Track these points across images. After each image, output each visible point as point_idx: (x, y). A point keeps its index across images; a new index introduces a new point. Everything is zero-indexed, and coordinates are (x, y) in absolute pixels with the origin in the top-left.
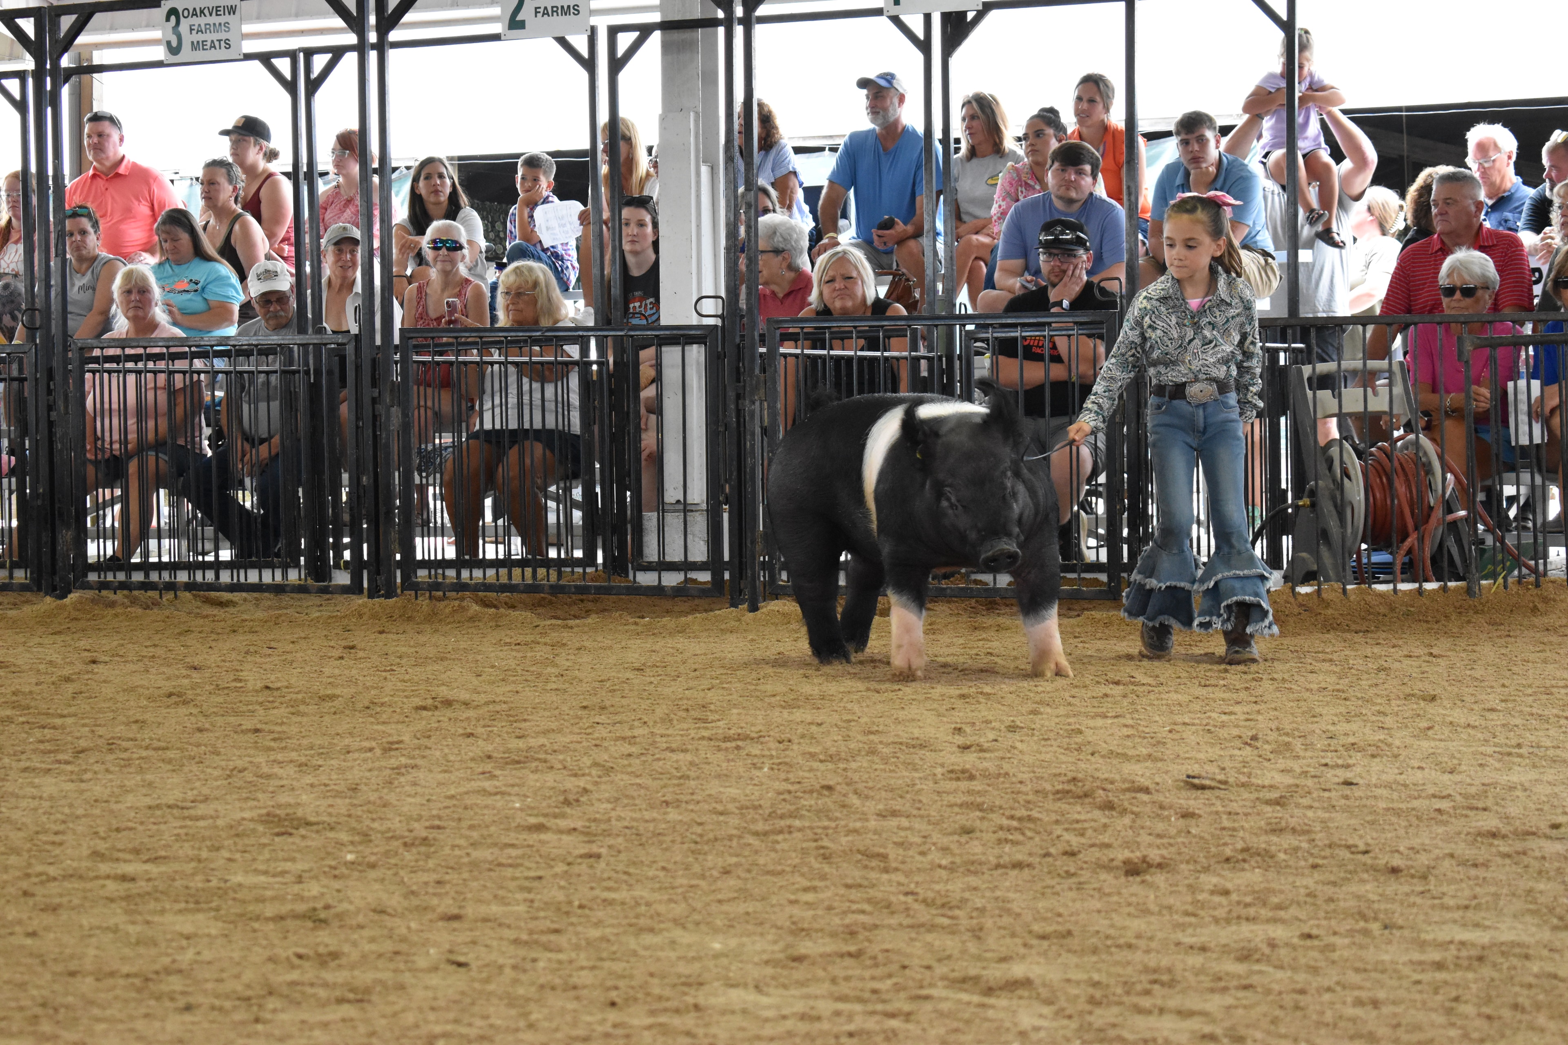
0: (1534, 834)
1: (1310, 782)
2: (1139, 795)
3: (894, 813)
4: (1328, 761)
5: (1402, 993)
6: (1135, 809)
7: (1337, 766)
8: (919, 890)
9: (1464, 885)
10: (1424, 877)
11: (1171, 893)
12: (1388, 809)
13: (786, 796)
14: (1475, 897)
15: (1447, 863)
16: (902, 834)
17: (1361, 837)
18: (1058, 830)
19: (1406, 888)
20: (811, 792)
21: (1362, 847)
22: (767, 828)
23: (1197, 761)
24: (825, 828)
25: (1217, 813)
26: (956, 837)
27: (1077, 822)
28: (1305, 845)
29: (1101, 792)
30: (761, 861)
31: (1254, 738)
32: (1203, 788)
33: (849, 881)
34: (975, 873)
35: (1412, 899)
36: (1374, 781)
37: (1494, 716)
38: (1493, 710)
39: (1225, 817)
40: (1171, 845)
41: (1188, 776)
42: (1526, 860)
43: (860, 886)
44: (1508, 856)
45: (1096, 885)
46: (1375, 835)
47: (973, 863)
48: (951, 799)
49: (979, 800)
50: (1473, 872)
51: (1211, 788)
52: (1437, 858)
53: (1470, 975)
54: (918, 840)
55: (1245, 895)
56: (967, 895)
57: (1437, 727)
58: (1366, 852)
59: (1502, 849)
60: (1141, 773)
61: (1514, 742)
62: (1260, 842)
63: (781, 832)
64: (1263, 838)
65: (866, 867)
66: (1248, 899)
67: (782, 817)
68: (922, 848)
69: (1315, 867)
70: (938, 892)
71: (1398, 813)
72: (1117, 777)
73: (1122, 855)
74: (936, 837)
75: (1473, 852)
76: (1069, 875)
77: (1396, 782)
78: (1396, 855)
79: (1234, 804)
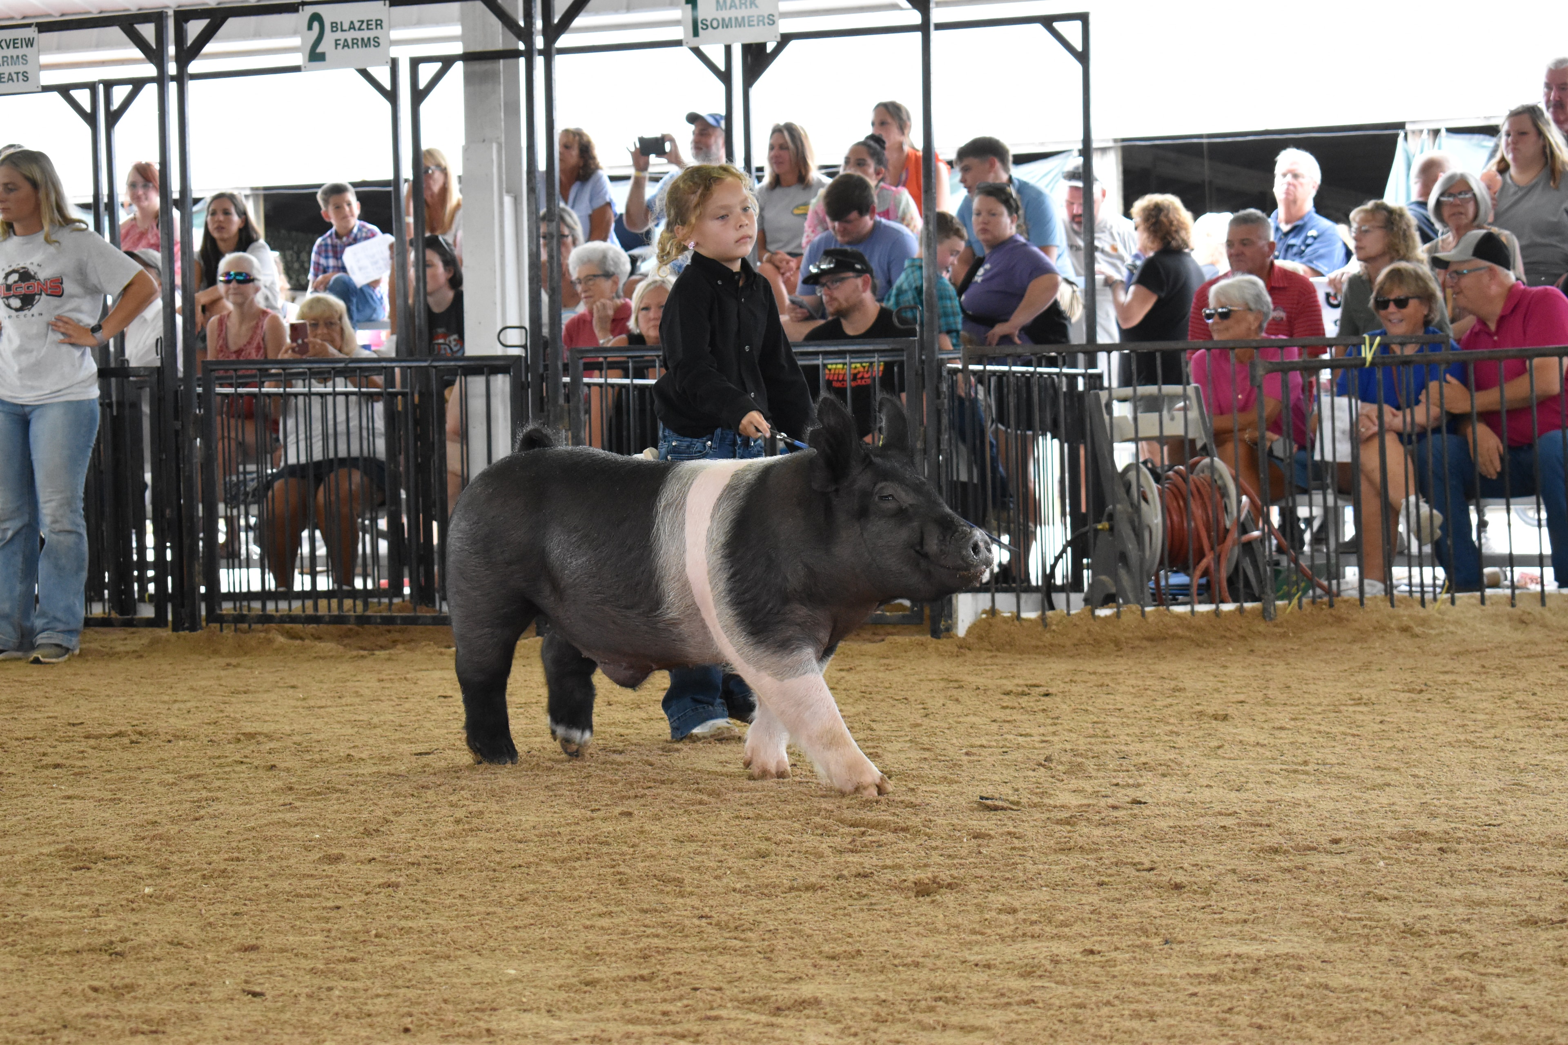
0: (1315, 849)
1: (1100, 802)
2: (932, 817)
3: (692, 839)
4: (1119, 781)
5: (1178, 1005)
6: (928, 831)
7: (1128, 785)
8: (713, 914)
9: (1244, 900)
10: (1206, 893)
11: (960, 912)
12: (1174, 827)
13: (585, 823)
15: (1229, 879)
16: (699, 858)
17: (1147, 854)
19: (1189, 904)
20: (610, 819)
21: (1147, 865)
22: (565, 855)
23: (992, 783)
24: (623, 854)
25: (1008, 833)
26: (751, 861)
27: (871, 844)
28: (1092, 863)
29: (895, 814)
30: (559, 888)
31: (1048, 759)
32: (996, 809)
33: (645, 906)
34: (769, 896)
35: (1193, 914)
36: (1163, 799)
37: (1283, 734)
38: (1282, 728)
39: (1015, 837)
40: (962, 865)
41: (982, 798)
42: (1305, 874)
43: (656, 911)
44: (1289, 871)
45: (887, 906)
46: (1160, 852)
47: (767, 886)
50: (1254, 887)
51: (1003, 809)
52: (1220, 874)
53: (1245, 987)
54: (713, 864)
55: (1032, 913)
56: (760, 918)
57: (1227, 746)
58: (1152, 869)
59: (1282, 864)
60: (934, 794)
61: (1300, 760)
62: (1048, 861)
63: (578, 859)
64: (1052, 857)
65: (661, 892)
66: (1034, 917)
68: (719, 872)
69: (1101, 884)
70: (732, 915)
71: (1184, 830)
73: (912, 876)
74: (731, 861)
75: (1254, 867)
76: (860, 895)
77: (1184, 800)
78: (1180, 871)
79: (1026, 824)
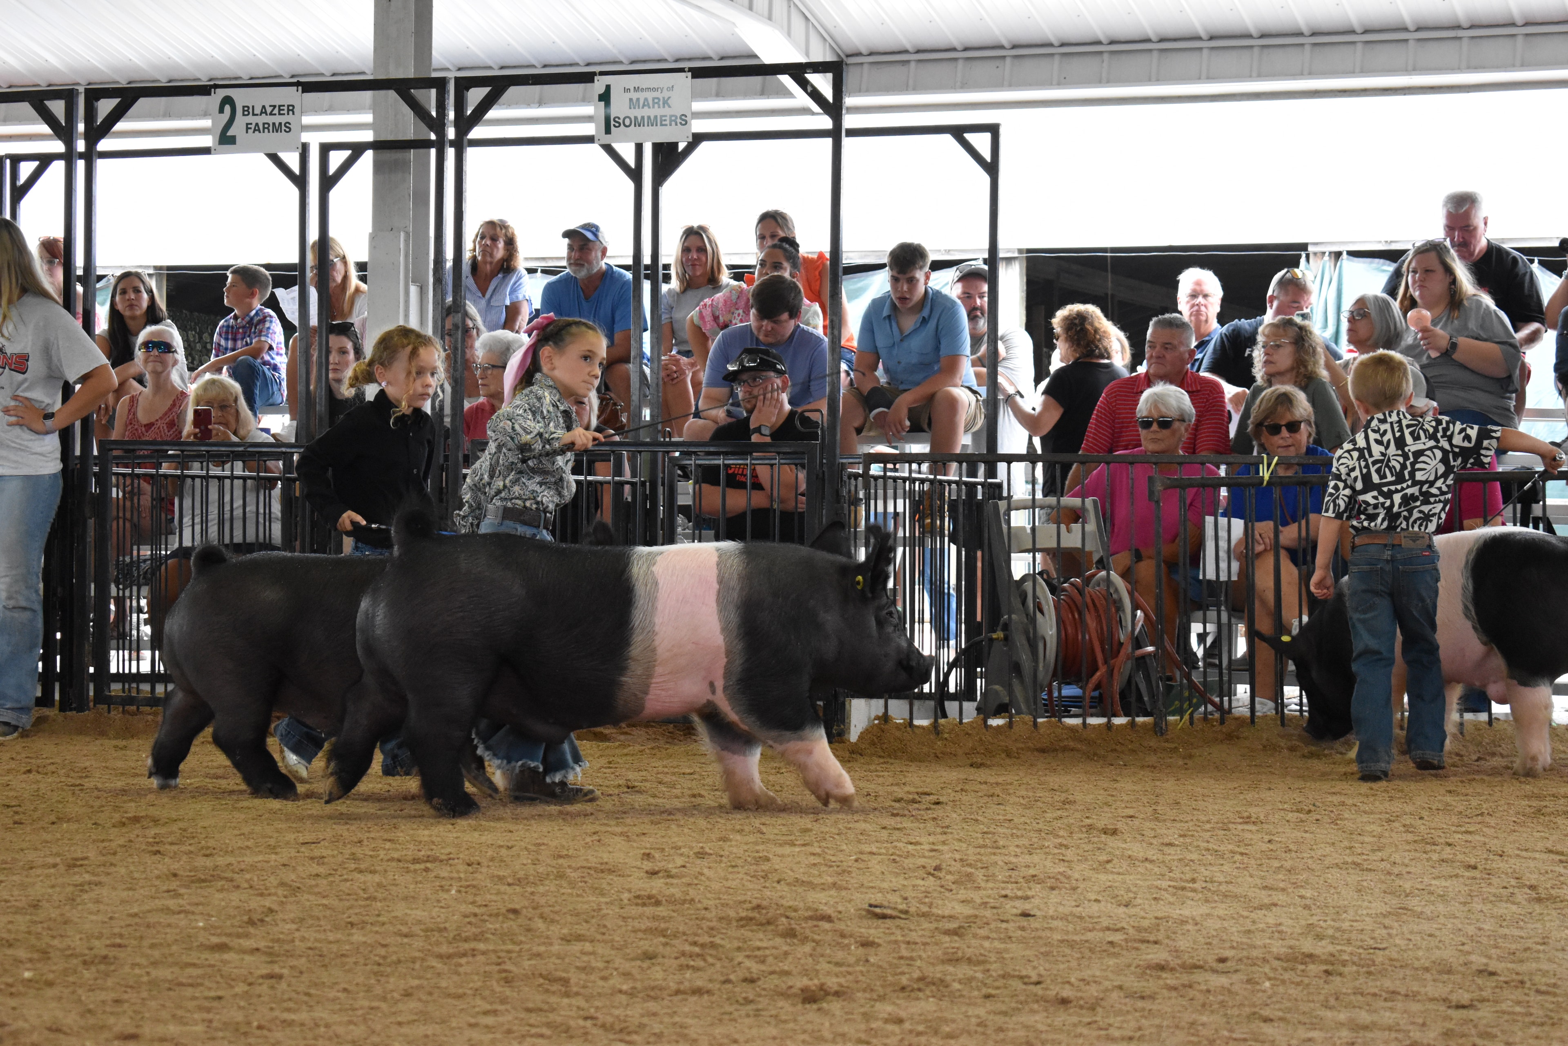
0: (1200, 967)
1: (988, 913)
2: (821, 923)
3: (579, 938)
4: (1008, 892)
6: (816, 937)
7: (1017, 898)
8: (598, 1015)
9: (1130, 1017)
10: (1093, 1009)
11: (846, 1020)
12: (1062, 941)
13: (472, 919)
14: (1140, 1029)
15: (1115, 995)
16: (585, 958)
17: (1035, 968)
18: (740, 957)
19: (1075, 1019)
20: (497, 915)
21: (1035, 978)
22: (451, 951)
23: (881, 890)
24: (509, 952)
25: (896, 942)
26: (638, 963)
27: (759, 949)
28: (979, 975)
29: (784, 919)
30: (444, 984)
31: (938, 868)
32: (884, 917)
33: (530, 1005)
34: (655, 999)
35: (1079, 1030)
36: (1051, 913)
37: (1171, 850)
38: (1171, 845)
39: (903, 946)
40: (849, 973)
41: (871, 905)
42: (1191, 993)
43: (541, 1010)
44: (1175, 989)
45: (773, 1012)
46: (1047, 966)
47: (653, 988)
48: (636, 924)
49: (663, 925)
50: (1140, 1004)
51: (891, 917)
52: (1107, 990)
54: (600, 965)
55: (918, 1023)
56: (645, 1020)
57: (1115, 861)
58: (1038, 983)
59: (1168, 982)
60: (823, 900)
61: (1188, 877)
62: (936, 972)
63: (464, 955)
64: (940, 968)
65: (547, 991)
66: (921, 1028)
67: (466, 940)
68: (605, 973)
69: (987, 997)
70: (618, 1017)
71: (1071, 944)
72: (801, 905)
73: (801, 982)
74: (618, 962)
75: (1141, 984)
76: (748, 1001)
77: (1072, 914)
78: (1067, 986)
79: (914, 934)
